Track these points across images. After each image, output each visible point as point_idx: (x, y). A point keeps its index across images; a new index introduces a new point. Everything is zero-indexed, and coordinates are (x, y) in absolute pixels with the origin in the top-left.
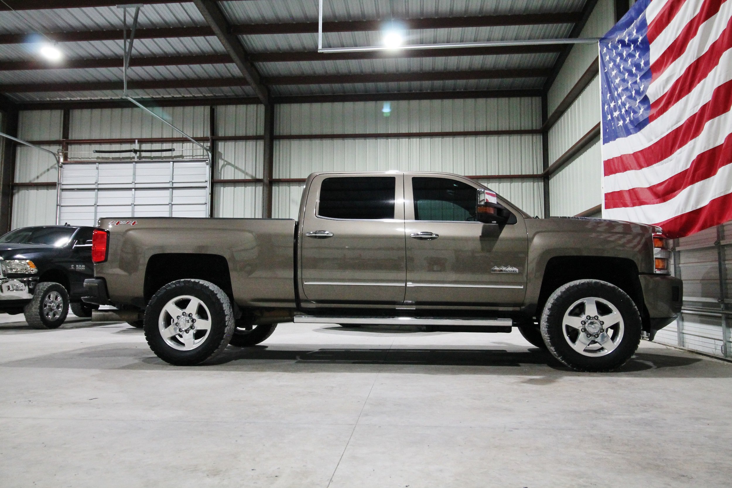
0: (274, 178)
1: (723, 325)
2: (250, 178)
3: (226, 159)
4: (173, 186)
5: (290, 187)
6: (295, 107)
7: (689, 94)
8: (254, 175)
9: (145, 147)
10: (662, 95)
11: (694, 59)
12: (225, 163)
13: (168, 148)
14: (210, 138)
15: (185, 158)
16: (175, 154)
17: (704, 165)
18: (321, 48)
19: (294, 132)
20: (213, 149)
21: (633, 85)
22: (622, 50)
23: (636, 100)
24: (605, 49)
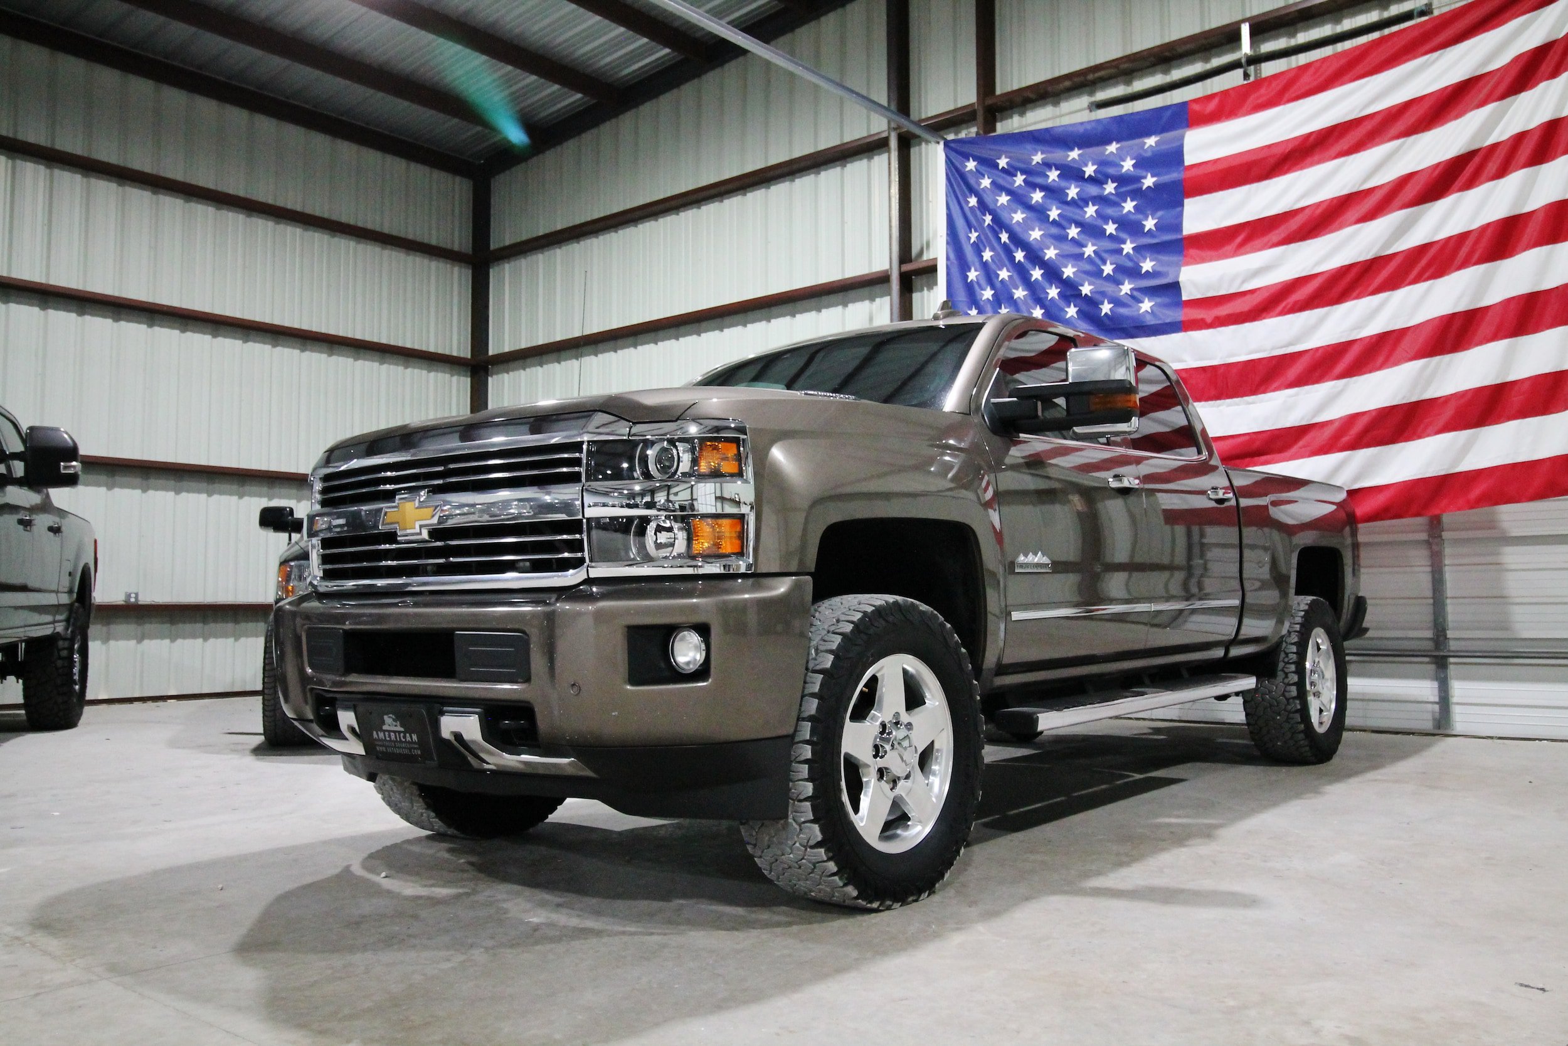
7: (1335, 306)
11: (1365, 254)
17: (1392, 422)
21: (1104, 255)
22: (1063, 184)
23: (1119, 283)
24: (971, 165)
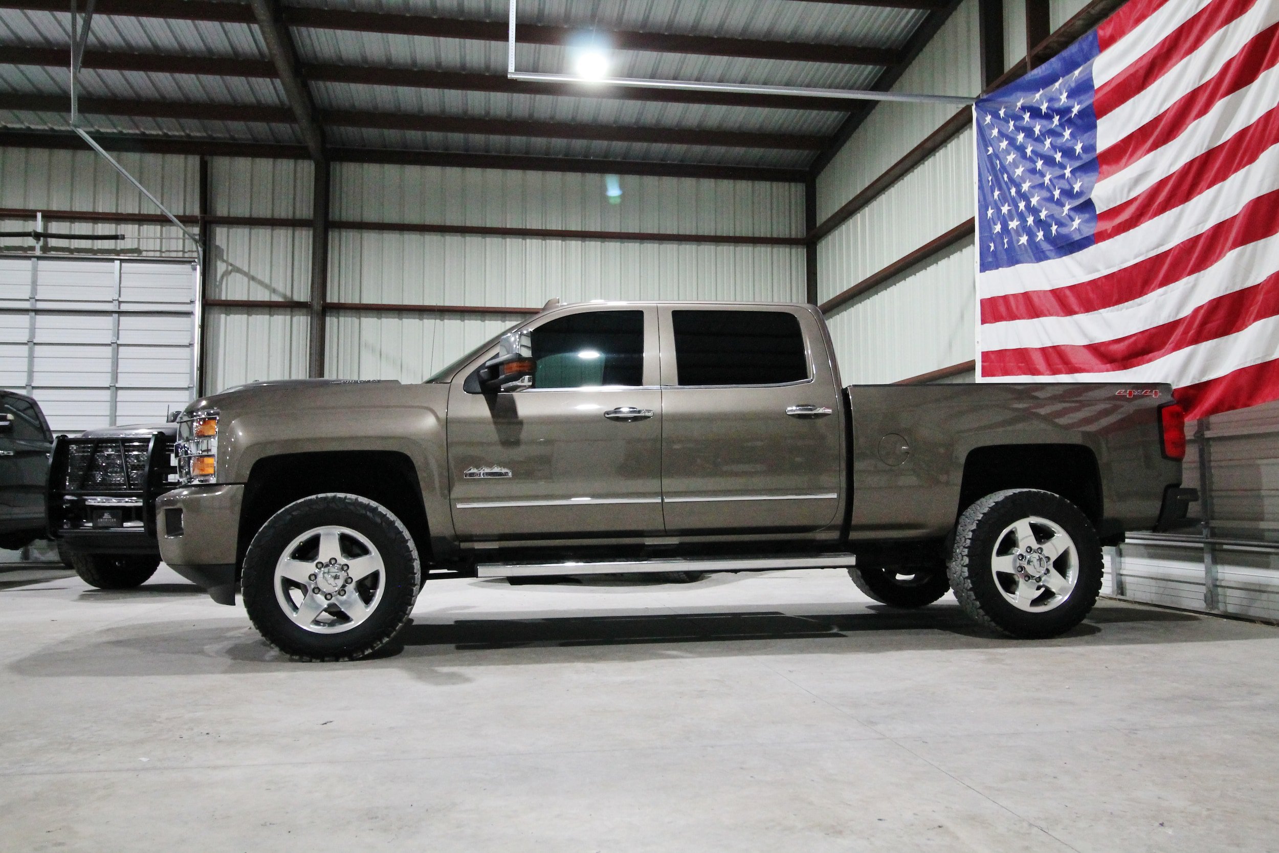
0: (328, 300)
1: (1206, 560)
2: (280, 299)
3: (230, 261)
4: (119, 308)
5: (360, 319)
6: (372, 171)
7: (1187, 203)
8: (289, 294)
9: (55, 227)
10: (1124, 200)
11: (1201, 149)
12: (230, 268)
13: (107, 233)
14: (199, 218)
15: (144, 254)
16: (120, 245)
17: (1221, 313)
18: (514, 71)
19: (371, 216)
20: (206, 241)
21: (1055, 181)
22: (1032, 122)
23: (1062, 205)
24: (988, 118)
